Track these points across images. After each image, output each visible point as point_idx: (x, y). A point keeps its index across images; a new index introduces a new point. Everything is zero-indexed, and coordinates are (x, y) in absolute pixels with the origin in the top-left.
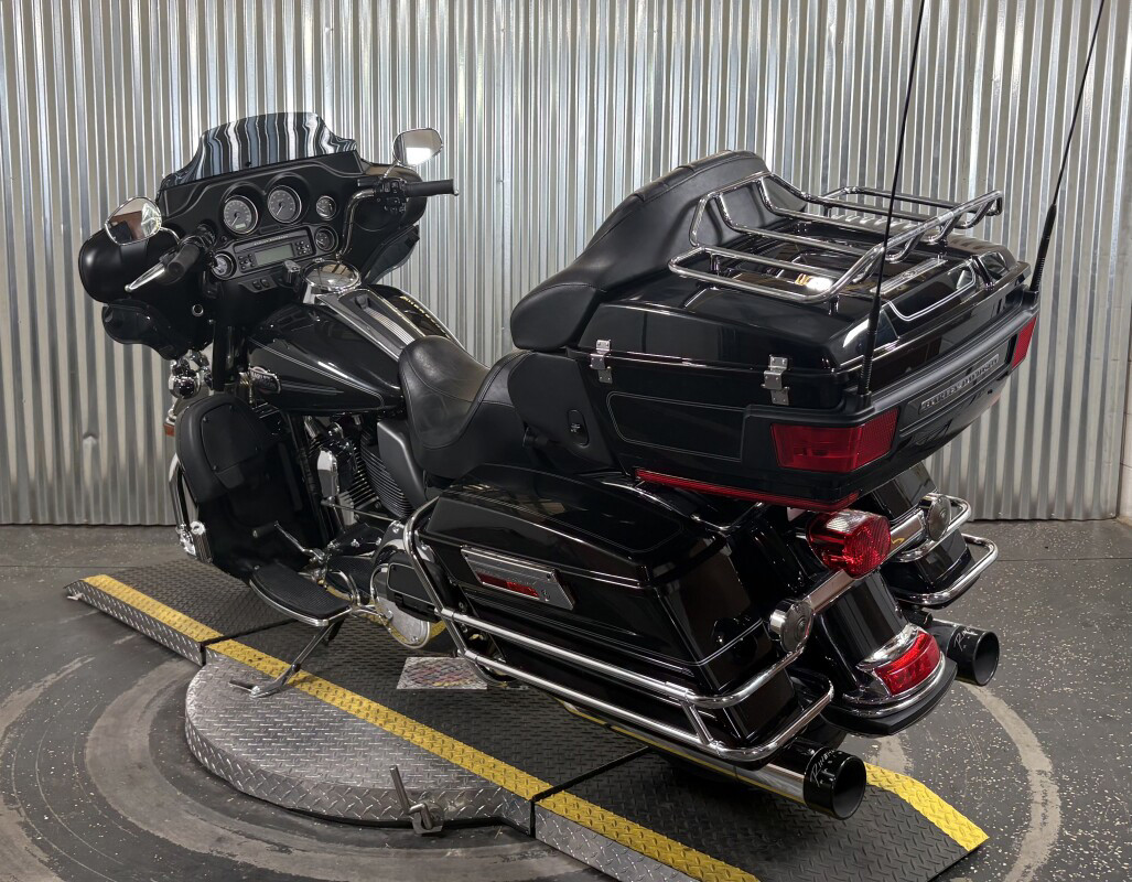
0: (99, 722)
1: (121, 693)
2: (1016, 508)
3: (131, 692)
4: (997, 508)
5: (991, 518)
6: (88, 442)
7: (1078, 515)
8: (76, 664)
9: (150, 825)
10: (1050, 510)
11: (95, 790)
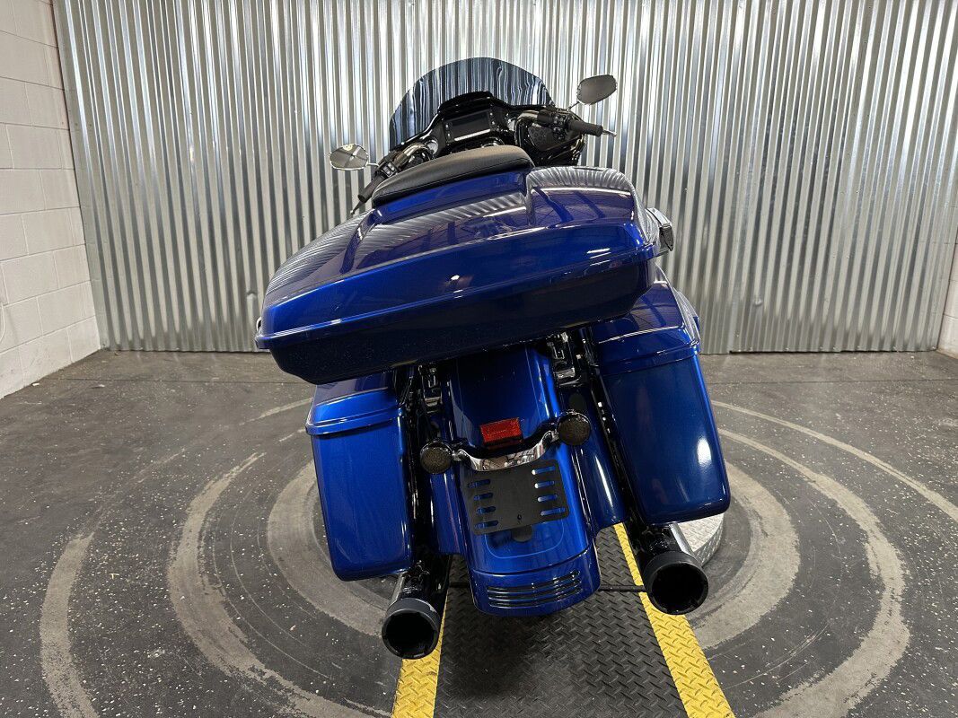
0: (275, 507)
1: (288, 482)
2: (870, 342)
3: (296, 480)
4: (857, 343)
5: (852, 350)
6: (250, 298)
7: (911, 348)
8: (253, 459)
9: (324, 606)
10: (893, 344)
11: (277, 570)
